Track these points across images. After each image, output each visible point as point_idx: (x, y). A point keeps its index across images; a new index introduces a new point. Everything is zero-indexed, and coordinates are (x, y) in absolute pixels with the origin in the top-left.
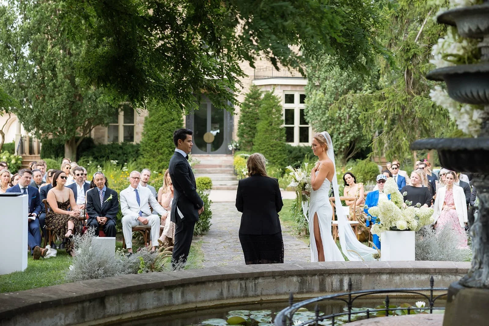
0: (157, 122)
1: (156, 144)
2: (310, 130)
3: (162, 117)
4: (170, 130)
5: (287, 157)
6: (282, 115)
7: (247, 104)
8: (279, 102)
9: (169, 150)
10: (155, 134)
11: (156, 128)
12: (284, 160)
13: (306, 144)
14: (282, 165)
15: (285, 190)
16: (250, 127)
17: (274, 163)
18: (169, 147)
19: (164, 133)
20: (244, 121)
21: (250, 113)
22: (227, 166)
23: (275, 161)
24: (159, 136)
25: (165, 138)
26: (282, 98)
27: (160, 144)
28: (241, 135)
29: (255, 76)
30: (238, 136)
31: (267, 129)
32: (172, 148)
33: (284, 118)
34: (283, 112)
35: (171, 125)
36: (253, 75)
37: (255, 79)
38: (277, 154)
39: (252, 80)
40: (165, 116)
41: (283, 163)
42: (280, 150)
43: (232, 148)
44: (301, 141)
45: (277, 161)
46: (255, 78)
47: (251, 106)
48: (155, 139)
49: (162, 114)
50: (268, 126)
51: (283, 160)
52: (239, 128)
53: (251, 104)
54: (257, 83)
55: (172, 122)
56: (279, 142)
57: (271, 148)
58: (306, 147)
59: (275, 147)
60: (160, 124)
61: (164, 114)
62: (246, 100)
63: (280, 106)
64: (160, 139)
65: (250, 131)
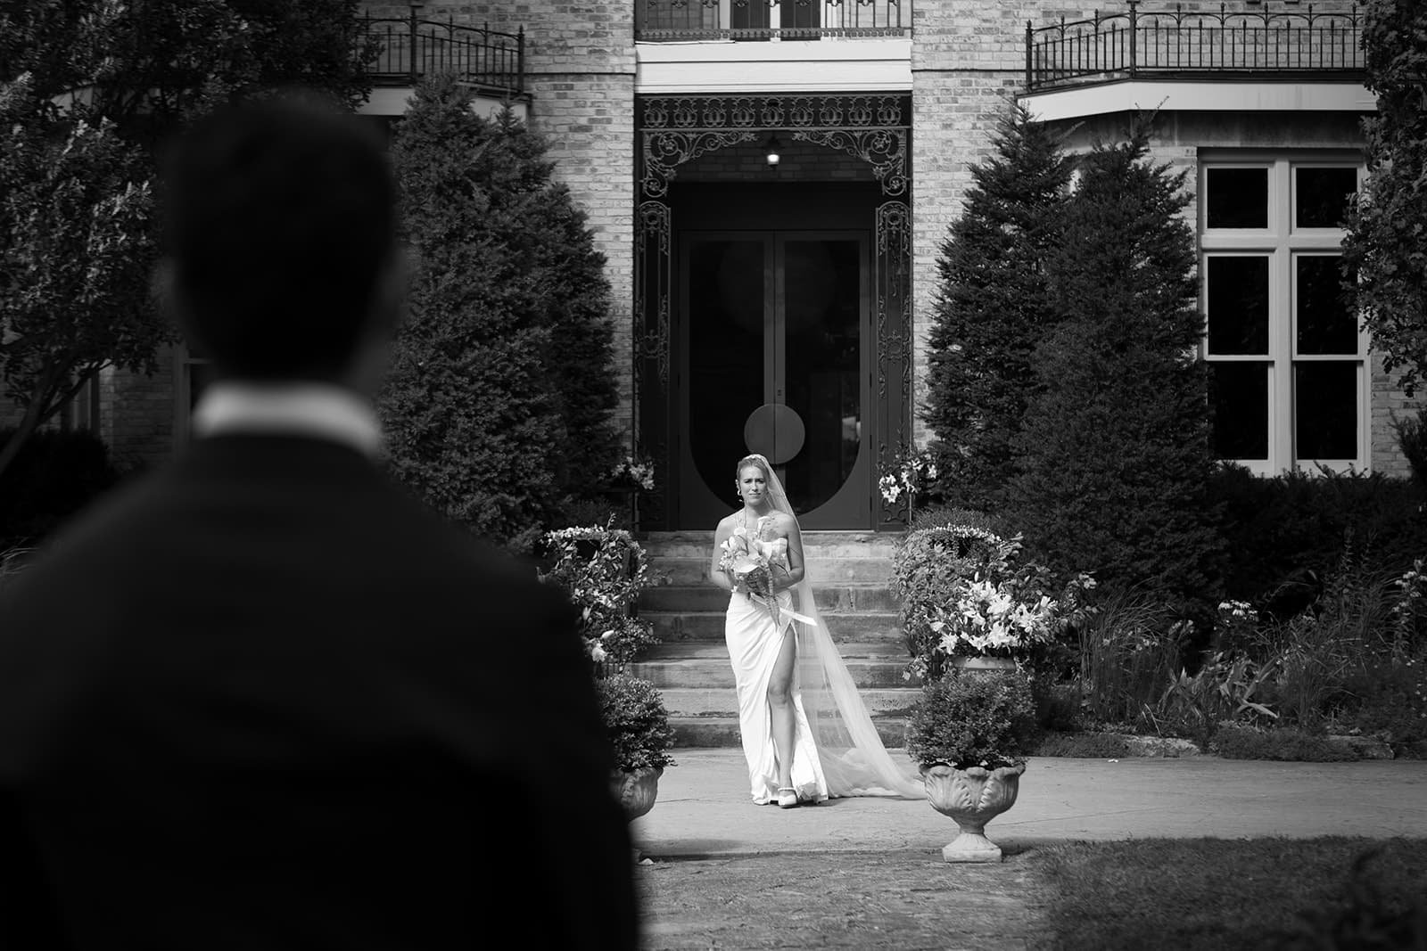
0: (426, 334)
1: (427, 470)
2: (1364, 379)
3: (457, 308)
4: (505, 385)
5: (1224, 542)
6: (1193, 288)
7: (984, 232)
8: (1175, 207)
9: (503, 505)
10: (420, 408)
11: (422, 372)
12: (1204, 561)
13: (1339, 467)
14: (1189, 591)
15: (1205, 750)
16: (998, 365)
17: (1139, 580)
18: (503, 485)
19: (470, 398)
20: (962, 336)
21: (1002, 280)
22: (869, 599)
23: (1145, 566)
24: (446, 421)
25: (481, 432)
26: (1190, 185)
27: (450, 469)
28: (949, 418)
29: (1029, 71)
30: (932, 422)
31: (1098, 373)
32: (519, 492)
33: (1202, 304)
34: (1199, 271)
35: (511, 353)
36: (1023, 65)
37: (1033, 89)
38: (1159, 524)
39: (1018, 96)
40: (470, 297)
41: (1197, 577)
42: (1176, 504)
43: (896, 490)
44: (1306, 446)
45: (1157, 570)
46: (1030, 84)
47: (1008, 242)
48: (425, 437)
49: (456, 287)
50: (1107, 355)
51: (1194, 560)
52: (937, 375)
53: (1008, 229)
54: (1045, 108)
55: (521, 333)
56: (1172, 451)
57: (1126, 491)
58: (1339, 480)
59: (1145, 483)
60: (443, 346)
61: (465, 289)
62: (974, 209)
63: (1181, 232)
64: (451, 438)
65: (999, 391)
